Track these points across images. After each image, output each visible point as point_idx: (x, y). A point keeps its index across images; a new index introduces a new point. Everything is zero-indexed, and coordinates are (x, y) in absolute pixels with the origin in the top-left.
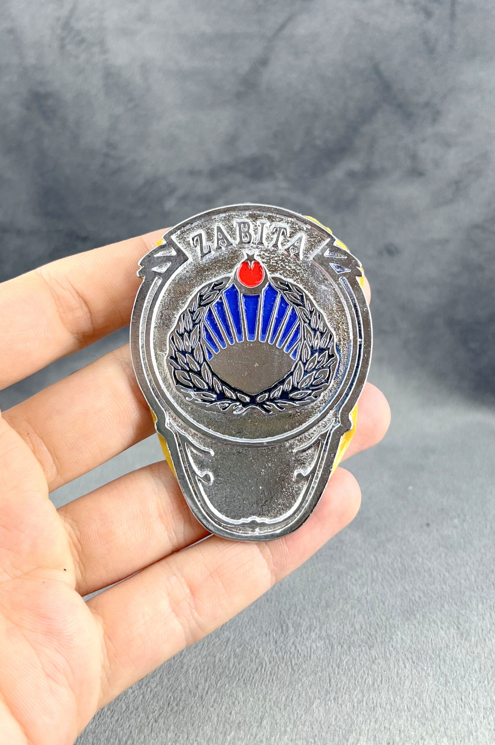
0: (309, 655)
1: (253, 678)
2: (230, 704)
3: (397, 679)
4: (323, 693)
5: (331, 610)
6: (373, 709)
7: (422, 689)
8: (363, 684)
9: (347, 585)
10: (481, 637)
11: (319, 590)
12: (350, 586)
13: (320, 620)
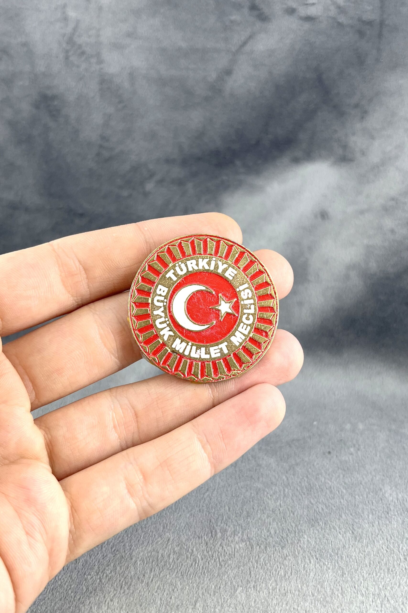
0: (233, 554)
1: (189, 571)
2: (171, 590)
3: (304, 572)
4: (244, 583)
5: (251, 519)
6: (284, 594)
7: (324, 579)
8: (277, 575)
9: (263, 500)
10: (371, 539)
11: (242, 503)
12: (266, 500)
13: (242, 526)
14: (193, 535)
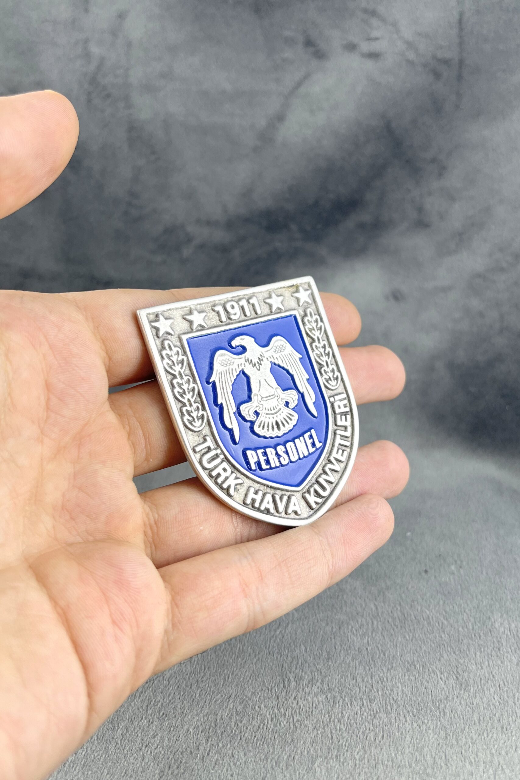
14: (260, 687)
